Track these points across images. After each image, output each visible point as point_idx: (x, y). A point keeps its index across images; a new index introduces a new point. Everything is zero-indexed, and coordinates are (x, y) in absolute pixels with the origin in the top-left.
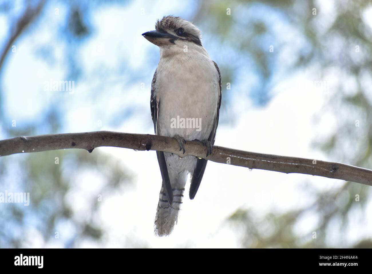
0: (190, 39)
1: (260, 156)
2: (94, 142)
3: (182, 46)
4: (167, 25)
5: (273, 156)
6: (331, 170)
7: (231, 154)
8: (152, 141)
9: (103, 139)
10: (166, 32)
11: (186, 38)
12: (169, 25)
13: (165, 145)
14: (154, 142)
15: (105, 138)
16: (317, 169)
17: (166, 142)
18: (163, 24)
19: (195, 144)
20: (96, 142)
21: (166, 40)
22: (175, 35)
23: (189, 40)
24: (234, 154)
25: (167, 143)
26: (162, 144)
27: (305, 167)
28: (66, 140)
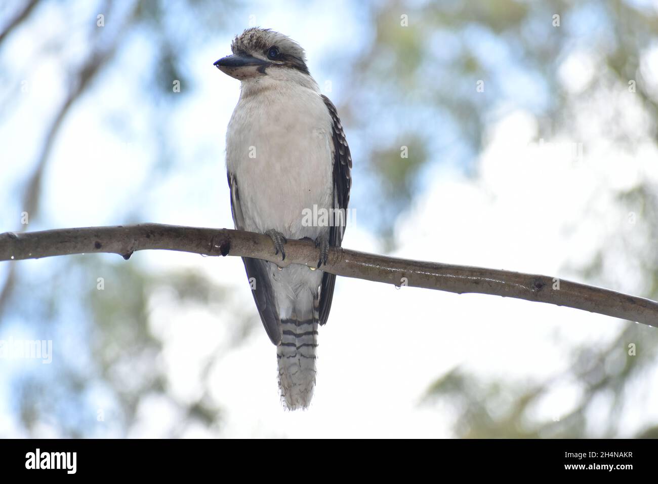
0: (290, 63)
1: (413, 265)
2: (133, 241)
3: (278, 76)
4: (252, 44)
5: (436, 265)
6: (534, 288)
7: (365, 262)
8: (231, 240)
9: (148, 236)
10: (251, 56)
11: (283, 63)
12: (256, 42)
13: (254, 246)
14: (234, 242)
15: (152, 236)
16: (509, 286)
17: (255, 242)
18: (245, 42)
19: (305, 246)
20: (136, 242)
21: (253, 69)
22: (265, 59)
23: (288, 65)
24: (369, 262)
25: (257, 244)
26: (248, 246)
27: (489, 282)
28: (85, 239)
